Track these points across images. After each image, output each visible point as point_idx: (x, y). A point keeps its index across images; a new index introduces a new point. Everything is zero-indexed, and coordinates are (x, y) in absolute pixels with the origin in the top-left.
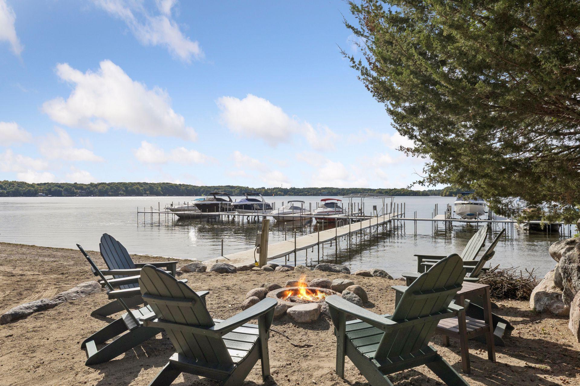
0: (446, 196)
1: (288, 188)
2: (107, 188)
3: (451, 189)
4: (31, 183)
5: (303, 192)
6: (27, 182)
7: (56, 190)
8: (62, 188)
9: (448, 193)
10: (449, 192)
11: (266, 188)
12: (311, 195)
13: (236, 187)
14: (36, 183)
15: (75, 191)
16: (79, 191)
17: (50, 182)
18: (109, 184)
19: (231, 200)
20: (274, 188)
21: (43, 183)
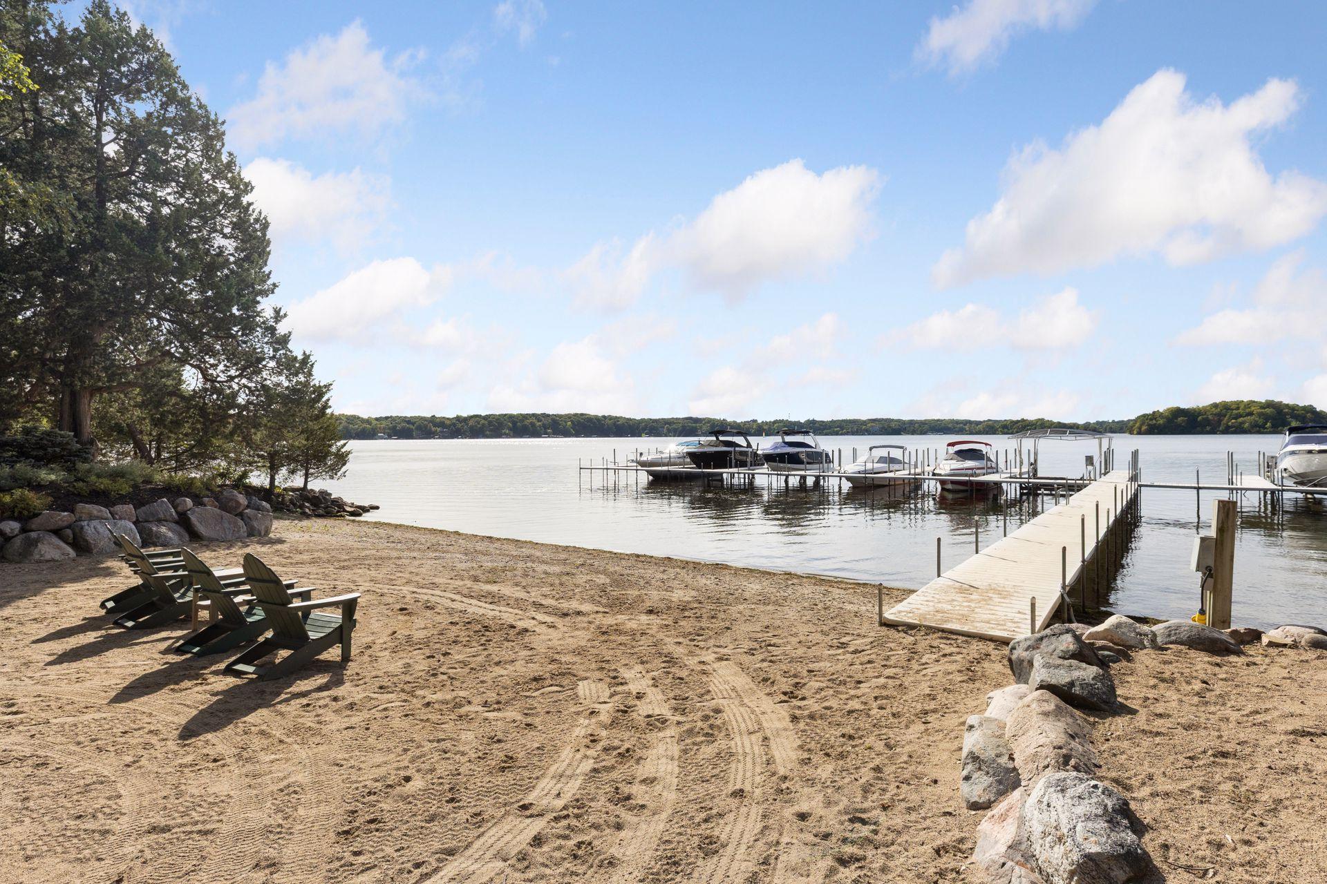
0: (1139, 433)
1: (802, 421)
2: (483, 424)
3: (1151, 420)
4: (365, 417)
5: (830, 427)
6: (361, 416)
7: (403, 428)
8: (413, 424)
9: (1144, 428)
10: (1149, 425)
11: (760, 421)
12: (847, 434)
13: (704, 419)
14: (374, 416)
15: (433, 429)
16: (439, 429)
17: (394, 415)
18: (486, 417)
19: (749, 445)
20: (775, 422)
21: (384, 416)
